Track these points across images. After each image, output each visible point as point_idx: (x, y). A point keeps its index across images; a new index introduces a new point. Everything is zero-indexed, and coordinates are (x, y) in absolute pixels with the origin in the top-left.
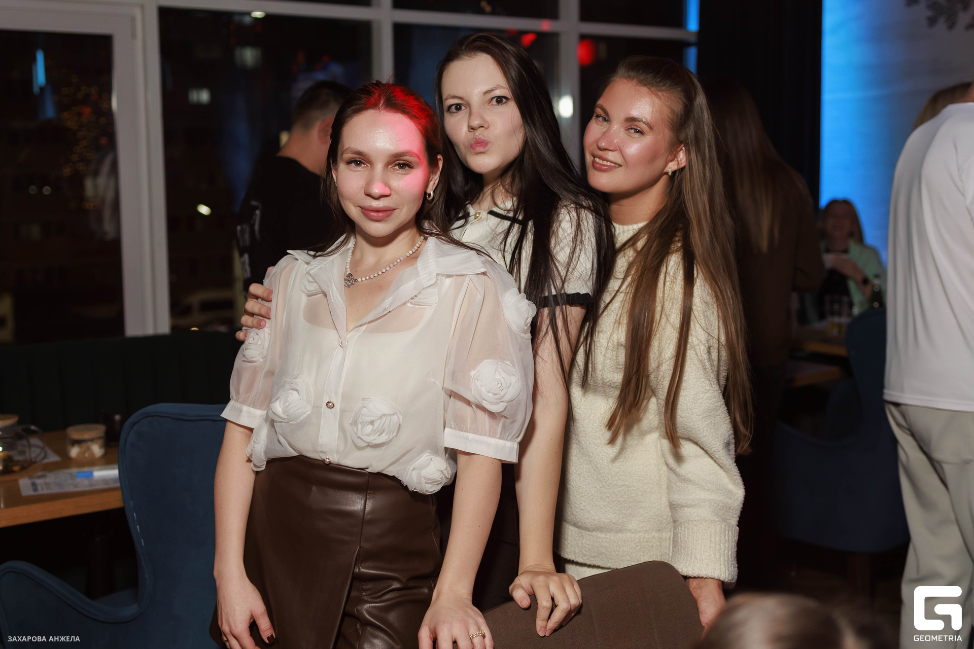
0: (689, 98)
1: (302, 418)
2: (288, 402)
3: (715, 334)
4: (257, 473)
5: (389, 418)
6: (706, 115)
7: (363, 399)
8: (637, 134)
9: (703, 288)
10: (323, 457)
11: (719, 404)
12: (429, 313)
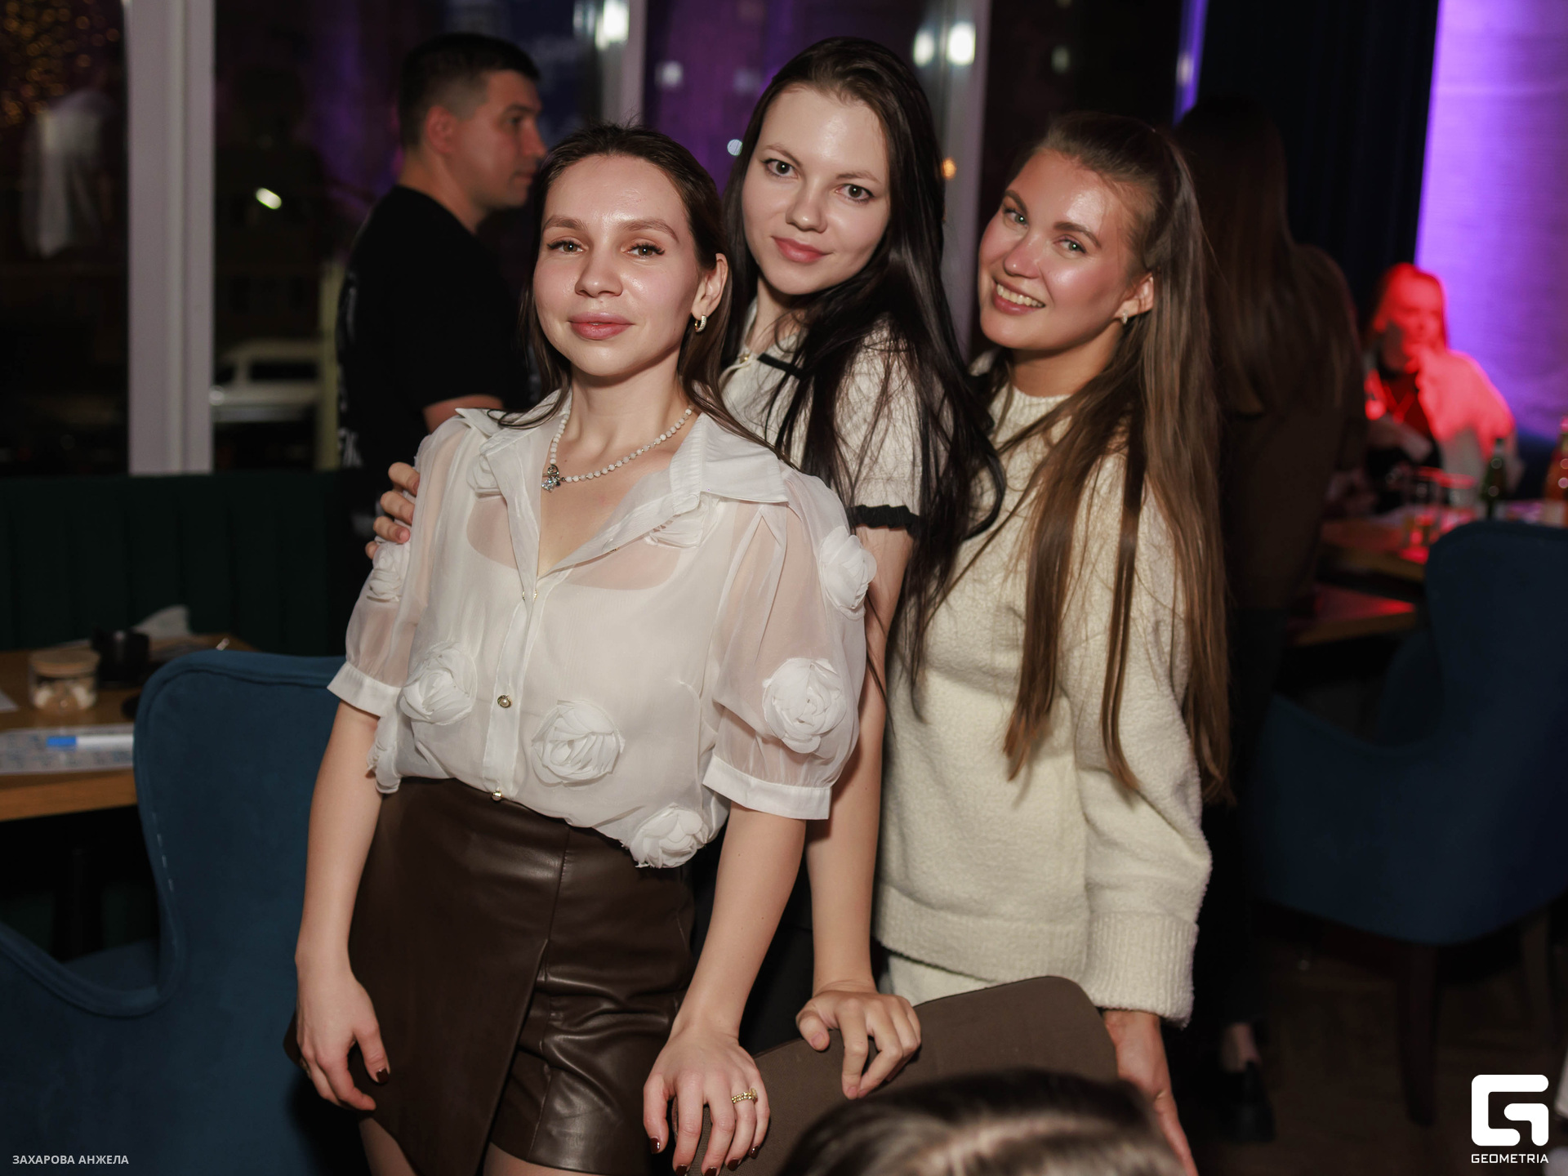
0: (1168, 192)
1: (457, 717)
2: (433, 687)
3: (1168, 601)
4: (384, 797)
5: (601, 737)
6: (1196, 223)
7: (560, 702)
8: (1074, 252)
9: (1152, 521)
10: (491, 788)
11: (1170, 718)
12: (685, 559)
